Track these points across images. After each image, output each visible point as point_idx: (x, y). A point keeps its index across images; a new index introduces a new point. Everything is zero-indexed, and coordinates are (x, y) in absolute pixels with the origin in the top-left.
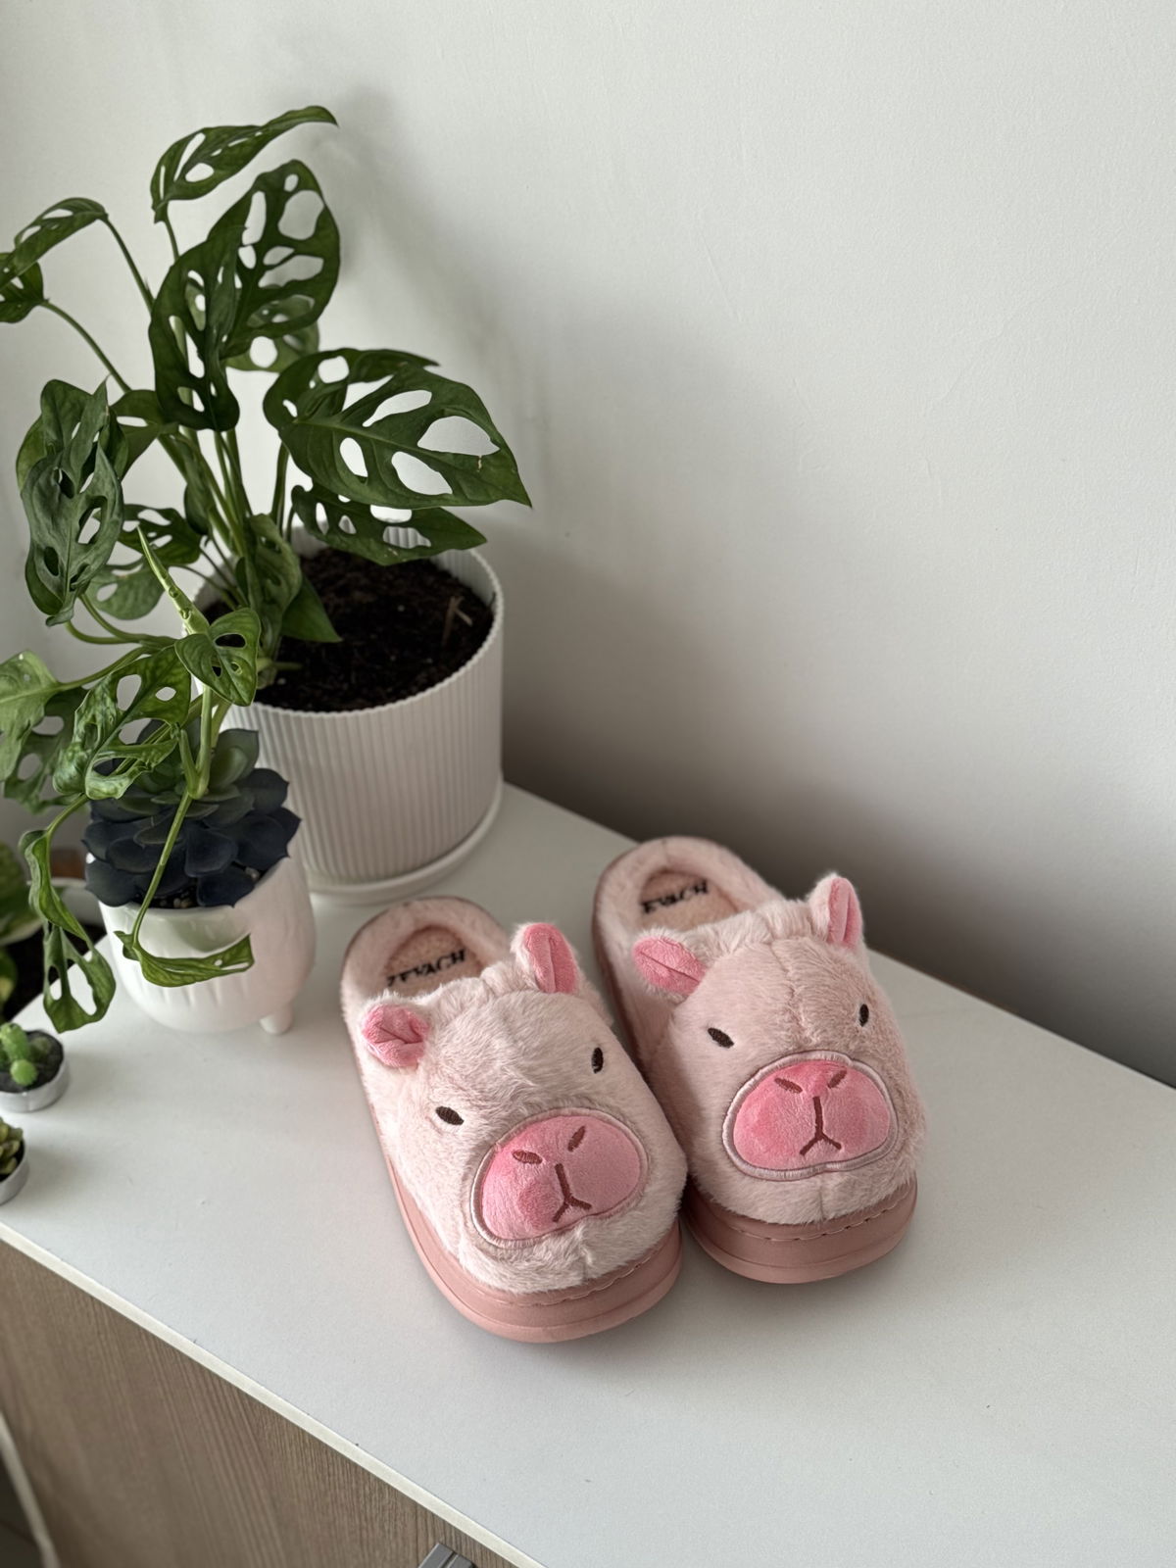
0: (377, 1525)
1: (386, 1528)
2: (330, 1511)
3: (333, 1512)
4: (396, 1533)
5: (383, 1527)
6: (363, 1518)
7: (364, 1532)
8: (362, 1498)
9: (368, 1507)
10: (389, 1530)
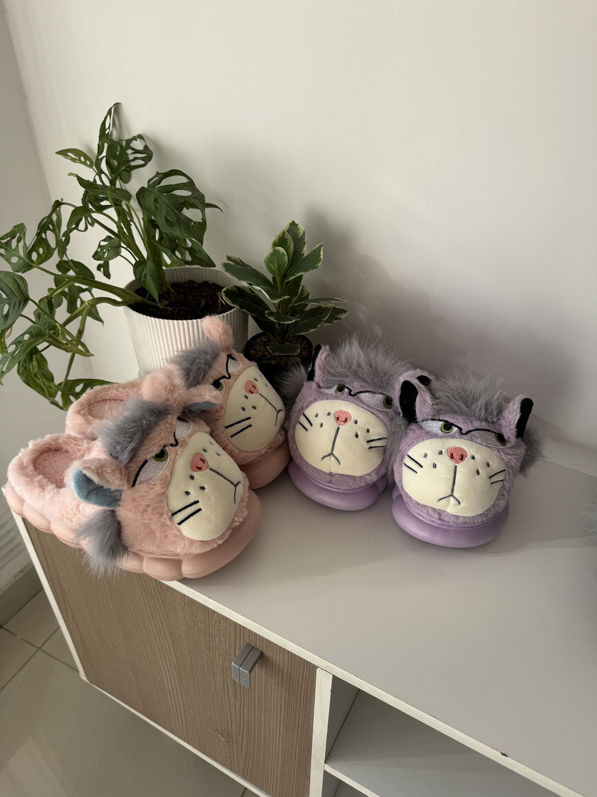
0: (217, 639)
2: (196, 635)
4: (226, 642)
5: (220, 639)
6: (211, 636)
7: (211, 643)
8: (211, 627)
9: (213, 631)
10: (222, 641)
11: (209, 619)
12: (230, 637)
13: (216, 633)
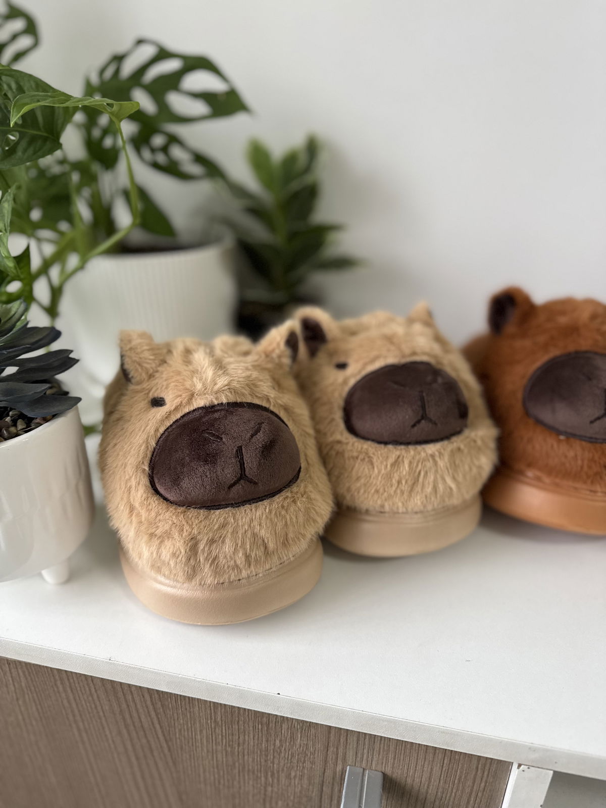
0: (283, 776)
1: (293, 774)
2: (236, 783)
3: (239, 782)
5: (290, 775)
7: (269, 789)
8: (271, 756)
9: (276, 761)
10: (295, 777)
11: (267, 741)
12: (313, 763)
13: (282, 764)
